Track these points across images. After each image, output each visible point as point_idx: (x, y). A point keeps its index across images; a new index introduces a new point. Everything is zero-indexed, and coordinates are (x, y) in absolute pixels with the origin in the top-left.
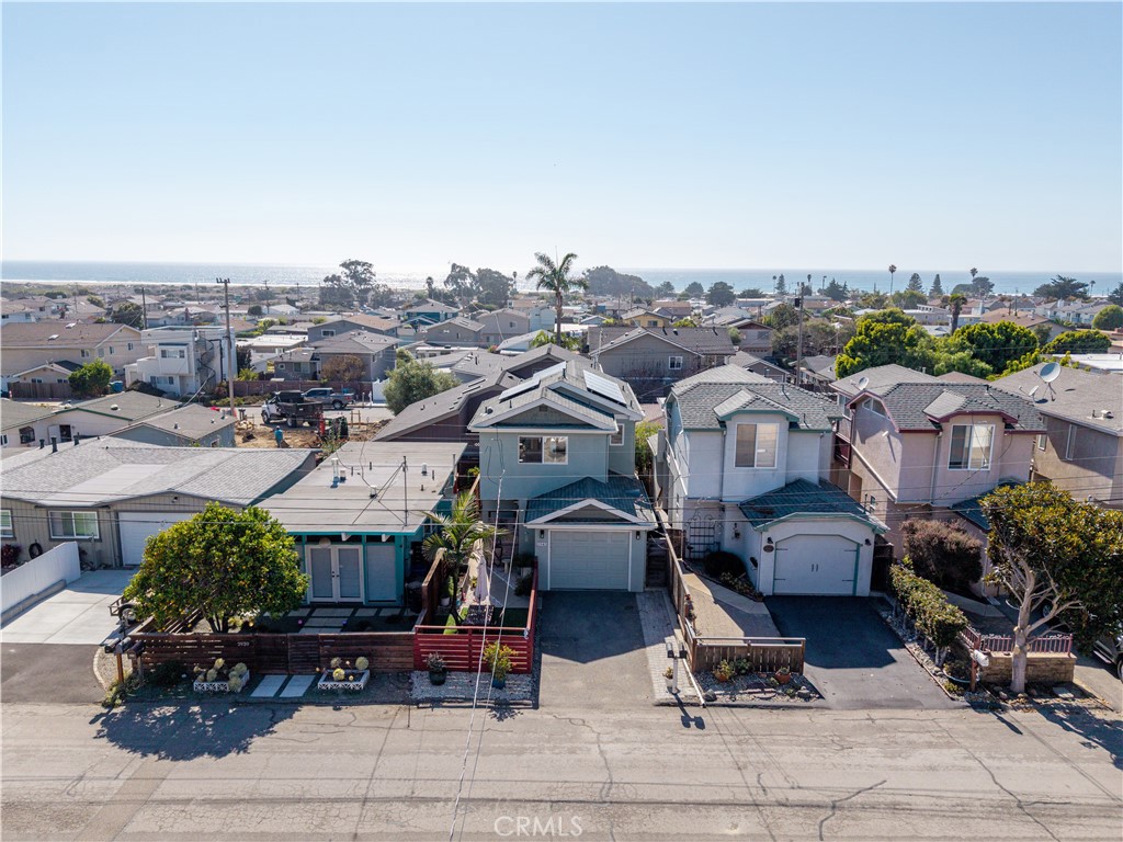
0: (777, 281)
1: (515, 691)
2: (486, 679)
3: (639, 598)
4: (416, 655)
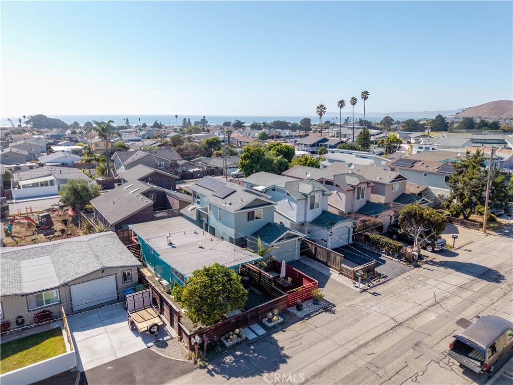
0: (125, 121)
1: (323, 303)
2: (310, 303)
3: (302, 261)
4: (287, 302)
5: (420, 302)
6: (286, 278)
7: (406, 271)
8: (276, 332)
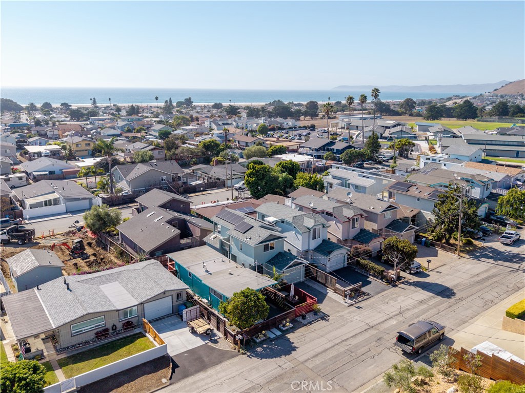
1: (320, 314)
2: (311, 314)
3: (306, 282)
4: (296, 314)
5: (388, 313)
6: (294, 296)
7: (384, 290)
8: (288, 334)
